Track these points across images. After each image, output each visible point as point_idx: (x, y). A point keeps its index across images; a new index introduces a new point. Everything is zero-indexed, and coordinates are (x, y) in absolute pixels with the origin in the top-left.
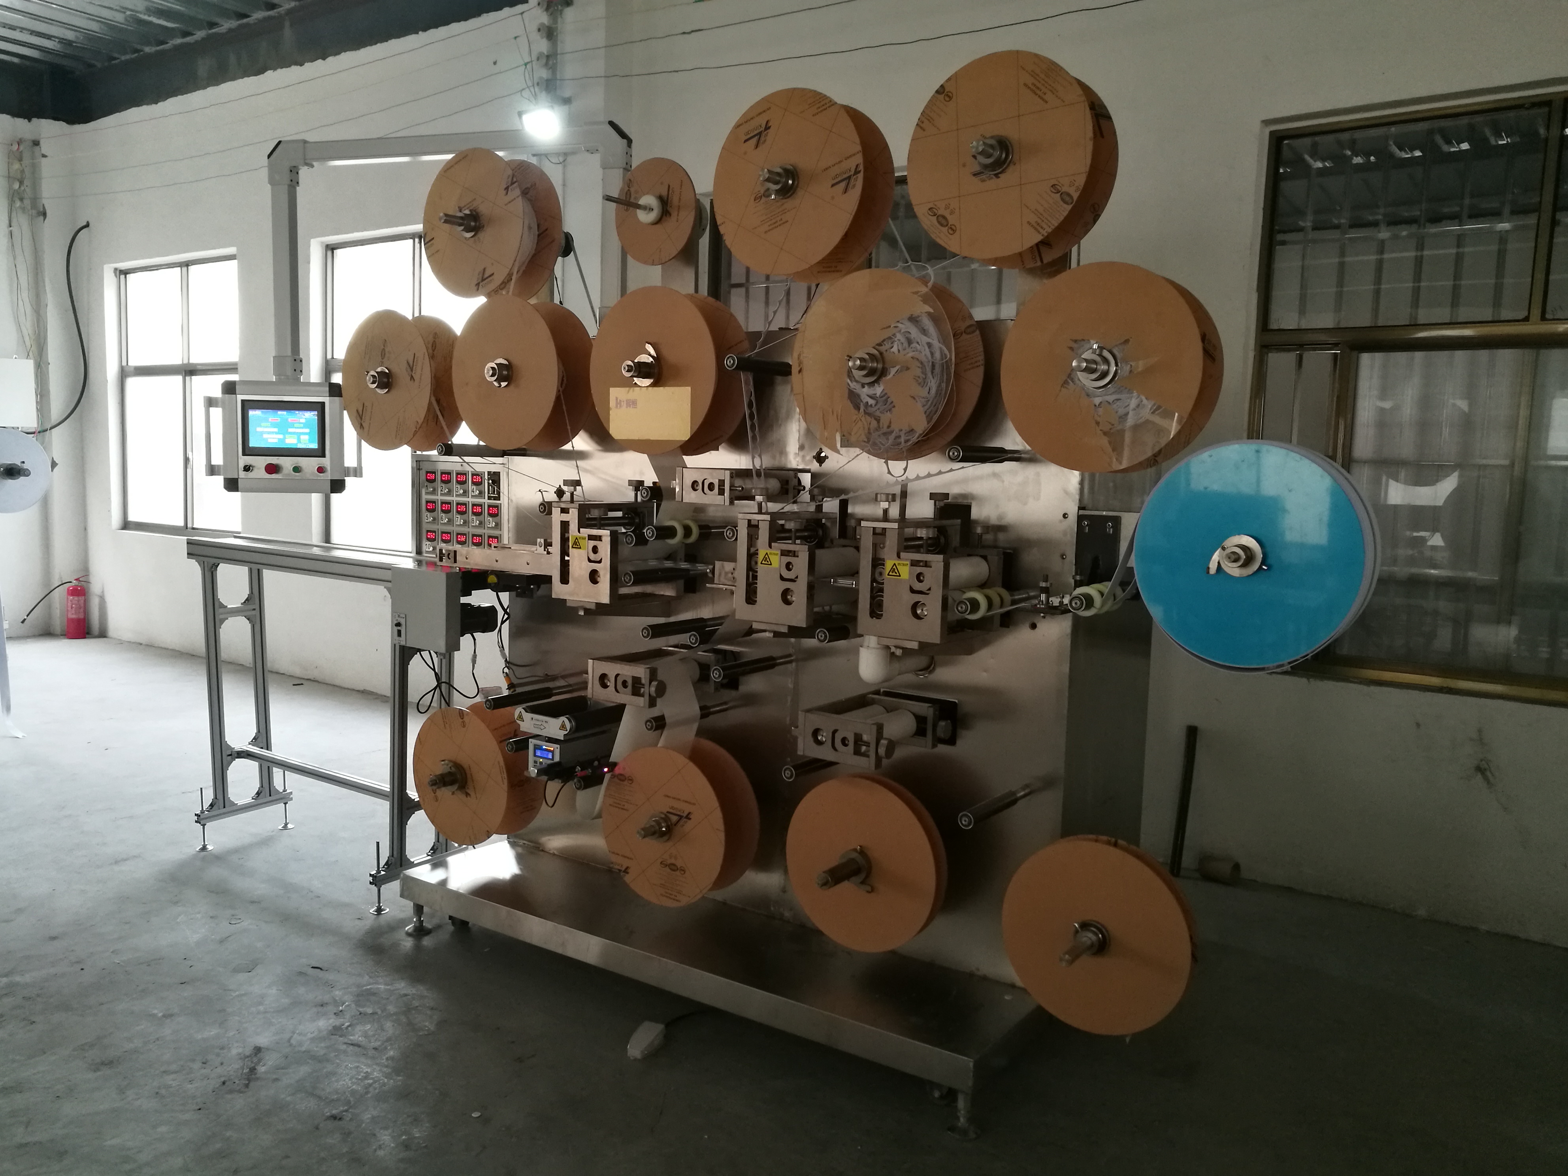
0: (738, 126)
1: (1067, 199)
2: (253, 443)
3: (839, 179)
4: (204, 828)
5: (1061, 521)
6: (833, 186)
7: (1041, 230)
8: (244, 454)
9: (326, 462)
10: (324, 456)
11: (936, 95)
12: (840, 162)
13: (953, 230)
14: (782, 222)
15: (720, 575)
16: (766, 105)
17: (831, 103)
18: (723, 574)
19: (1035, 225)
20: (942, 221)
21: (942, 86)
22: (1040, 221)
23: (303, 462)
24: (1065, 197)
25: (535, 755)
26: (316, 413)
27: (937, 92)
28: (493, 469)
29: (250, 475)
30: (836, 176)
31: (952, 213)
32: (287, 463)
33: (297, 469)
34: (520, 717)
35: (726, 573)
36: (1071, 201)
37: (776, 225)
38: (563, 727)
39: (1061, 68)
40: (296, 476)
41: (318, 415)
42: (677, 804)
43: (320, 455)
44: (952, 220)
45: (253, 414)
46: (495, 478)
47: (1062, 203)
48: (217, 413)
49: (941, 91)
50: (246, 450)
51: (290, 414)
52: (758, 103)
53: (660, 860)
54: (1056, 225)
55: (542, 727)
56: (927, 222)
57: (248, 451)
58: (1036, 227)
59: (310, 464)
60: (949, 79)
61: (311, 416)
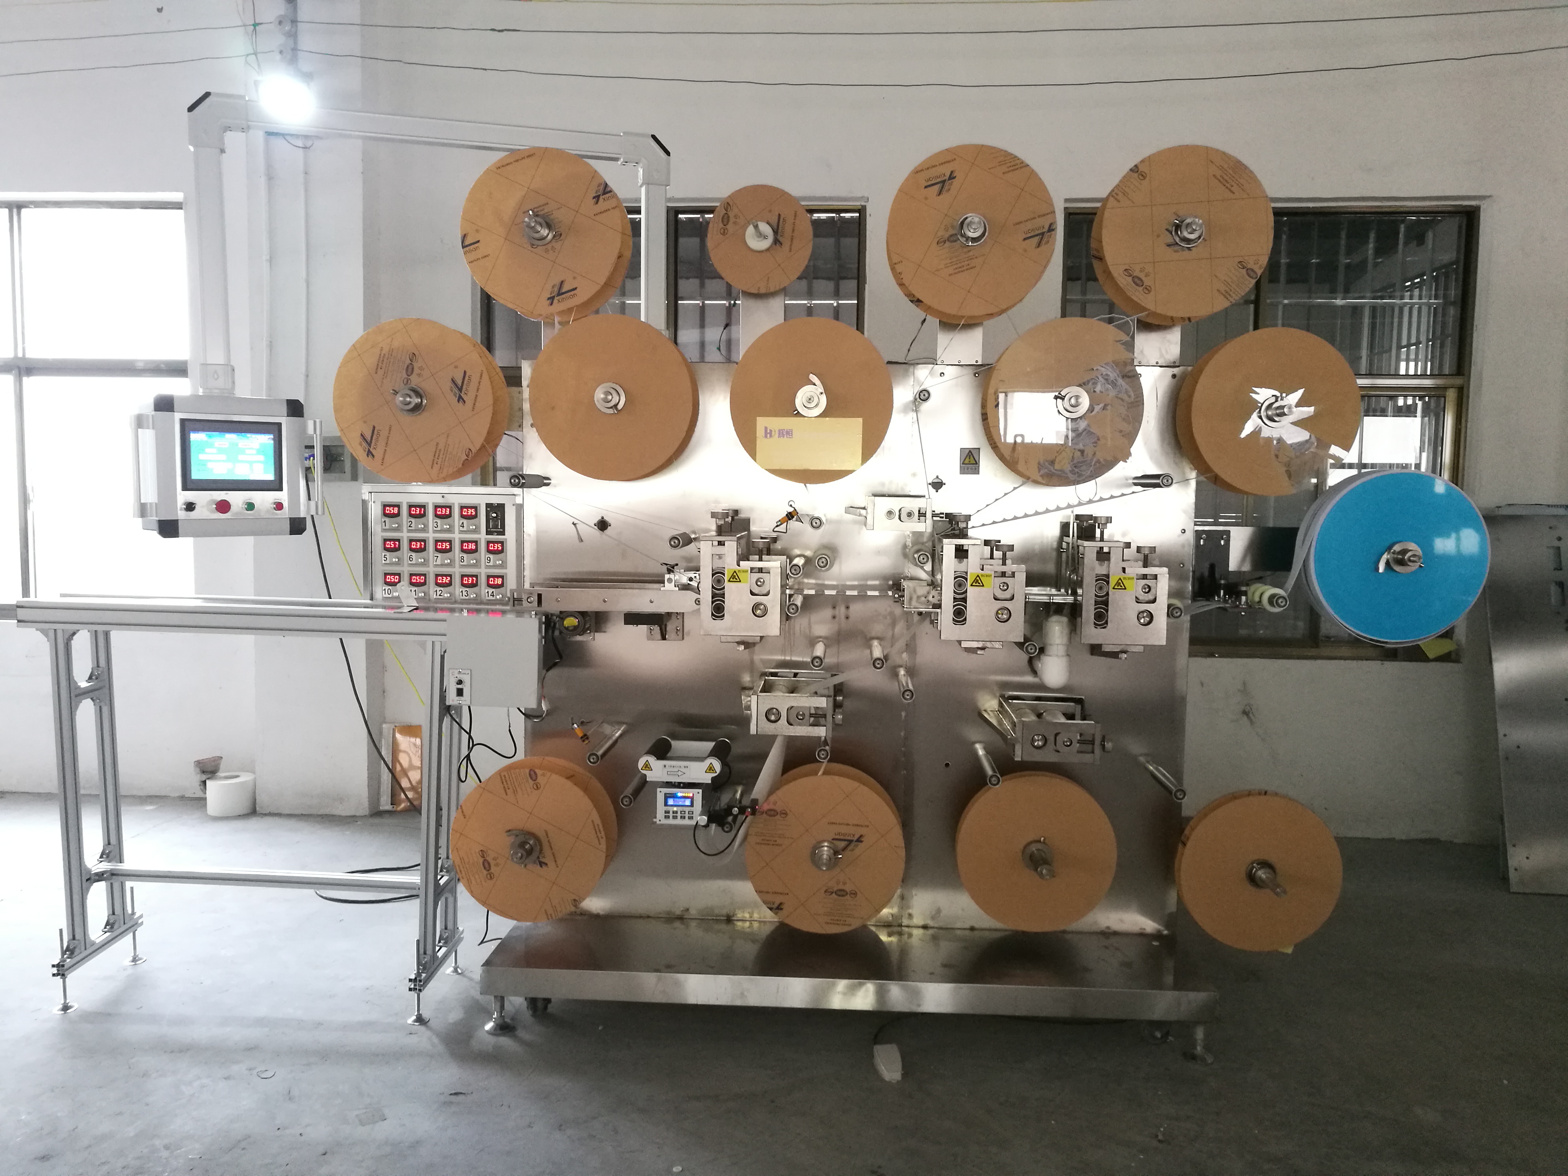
0: (917, 171)
1: (1252, 274)
2: (196, 474)
3: (1032, 234)
4: (64, 982)
5: (1179, 536)
6: (1025, 239)
7: (1230, 298)
8: (185, 488)
9: (283, 496)
10: (281, 489)
11: (1131, 173)
12: (1035, 218)
13: (1148, 290)
14: (968, 267)
15: (911, 599)
16: (951, 155)
17: (1022, 165)
18: (915, 597)
19: (1224, 293)
20: (1138, 281)
21: (1136, 166)
22: (1228, 290)
23: (257, 497)
24: (1250, 272)
25: (666, 804)
26: (272, 436)
27: (1131, 170)
28: (495, 500)
29: (193, 515)
30: (1029, 231)
31: (1147, 275)
32: (237, 499)
33: (250, 506)
34: (647, 766)
35: (919, 597)
36: (1255, 276)
37: (962, 269)
38: (711, 769)
39: (1246, 167)
40: (249, 515)
41: (274, 439)
42: (844, 829)
43: (277, 487)
44: (1147, 282)
45: (196, 438)
46: (496, 512)
47: (1247, 277)
48: (148, 436)
49: (1135, 169)
50: (188, 483)
51: (240, 437)
52: (941, 153)
53: (825, 889)
54: (1243, 294)
55: (680, 773)
56: (1124, 281)
57: (189, 484)
58: (1226, 295)
59: (263, 499)
60: (1142, 161)
61: (266, 440)
